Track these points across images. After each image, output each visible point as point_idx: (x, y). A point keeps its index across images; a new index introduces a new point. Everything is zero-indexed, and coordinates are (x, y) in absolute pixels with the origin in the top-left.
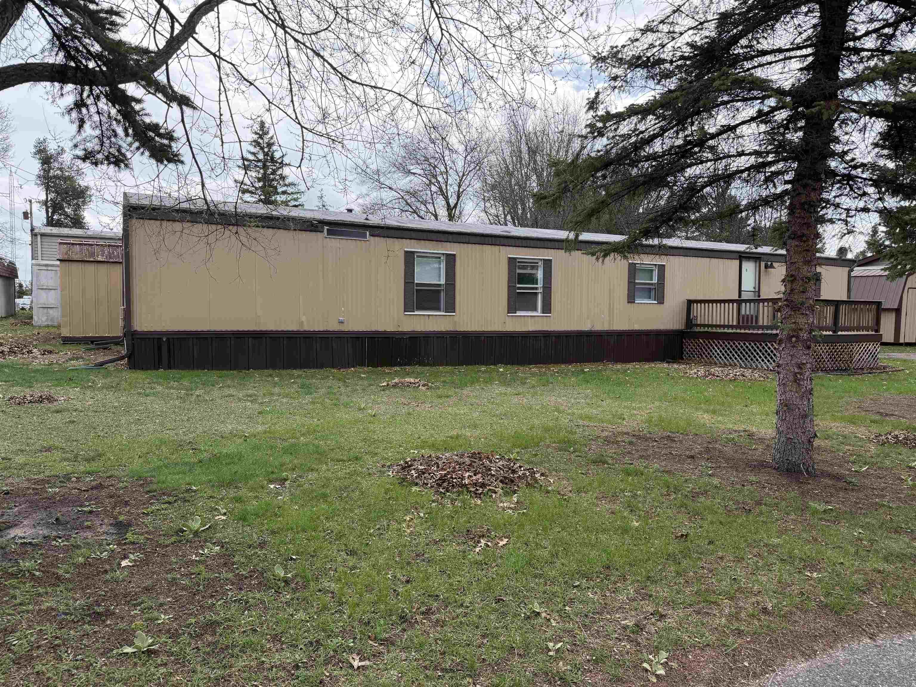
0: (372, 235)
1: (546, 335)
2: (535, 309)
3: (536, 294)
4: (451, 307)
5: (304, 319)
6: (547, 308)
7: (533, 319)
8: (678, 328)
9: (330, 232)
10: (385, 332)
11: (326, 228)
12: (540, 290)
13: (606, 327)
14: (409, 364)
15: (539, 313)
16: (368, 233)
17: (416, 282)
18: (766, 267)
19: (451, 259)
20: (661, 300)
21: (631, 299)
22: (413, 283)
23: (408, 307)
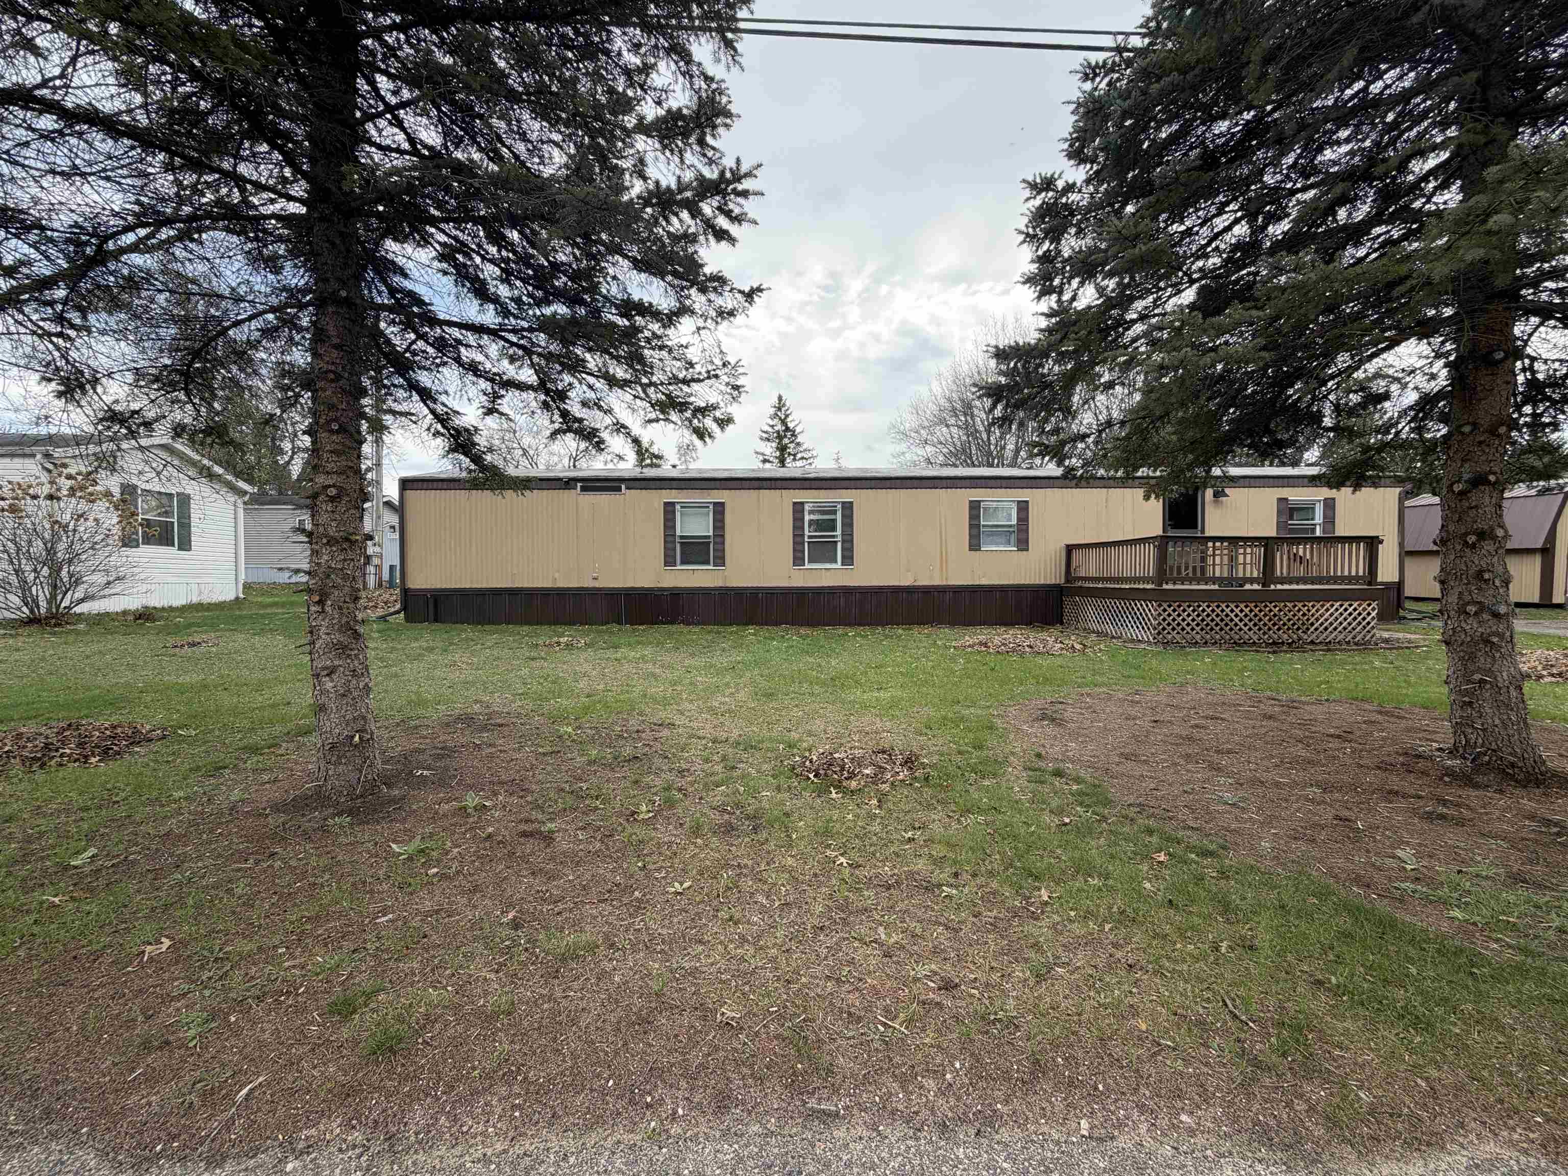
0: (627, 488)
1: (847, 591)
2: (836, 562)
3: (836, 542)
4: (720, 560)
5: (557, 575)
6: (848, 559)
7: (828, 573)
8: (1053, 582)
9: (584, 489)
10: (643, 589)
11: (579, 485)
12: (839, 539)
13: (937, 582)
14: (672, 623)
15: (839, 565)
16: (623, 487)
17: (678, 533)
18: (1216, 495)
19: (719, 509)
20: (1023, 544)
21: (975, 545)
22: (674, 535)
23: (669, 561)
